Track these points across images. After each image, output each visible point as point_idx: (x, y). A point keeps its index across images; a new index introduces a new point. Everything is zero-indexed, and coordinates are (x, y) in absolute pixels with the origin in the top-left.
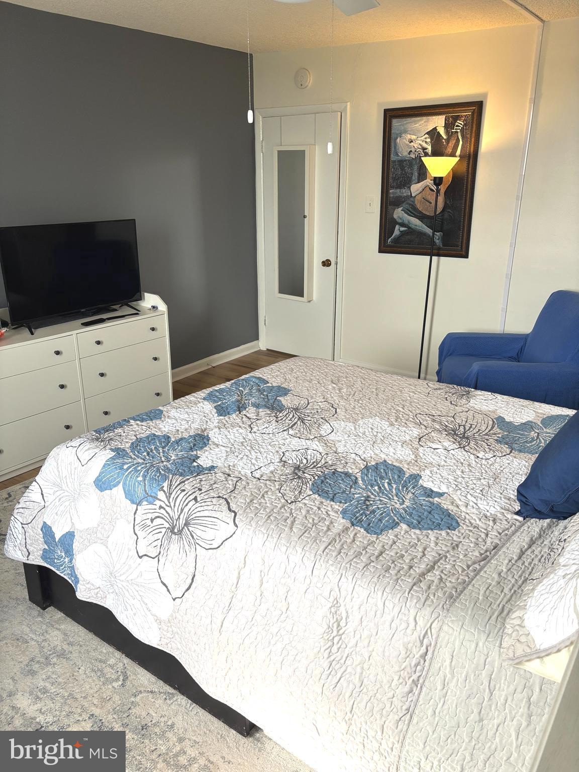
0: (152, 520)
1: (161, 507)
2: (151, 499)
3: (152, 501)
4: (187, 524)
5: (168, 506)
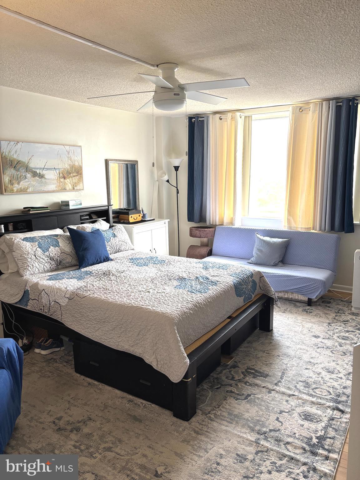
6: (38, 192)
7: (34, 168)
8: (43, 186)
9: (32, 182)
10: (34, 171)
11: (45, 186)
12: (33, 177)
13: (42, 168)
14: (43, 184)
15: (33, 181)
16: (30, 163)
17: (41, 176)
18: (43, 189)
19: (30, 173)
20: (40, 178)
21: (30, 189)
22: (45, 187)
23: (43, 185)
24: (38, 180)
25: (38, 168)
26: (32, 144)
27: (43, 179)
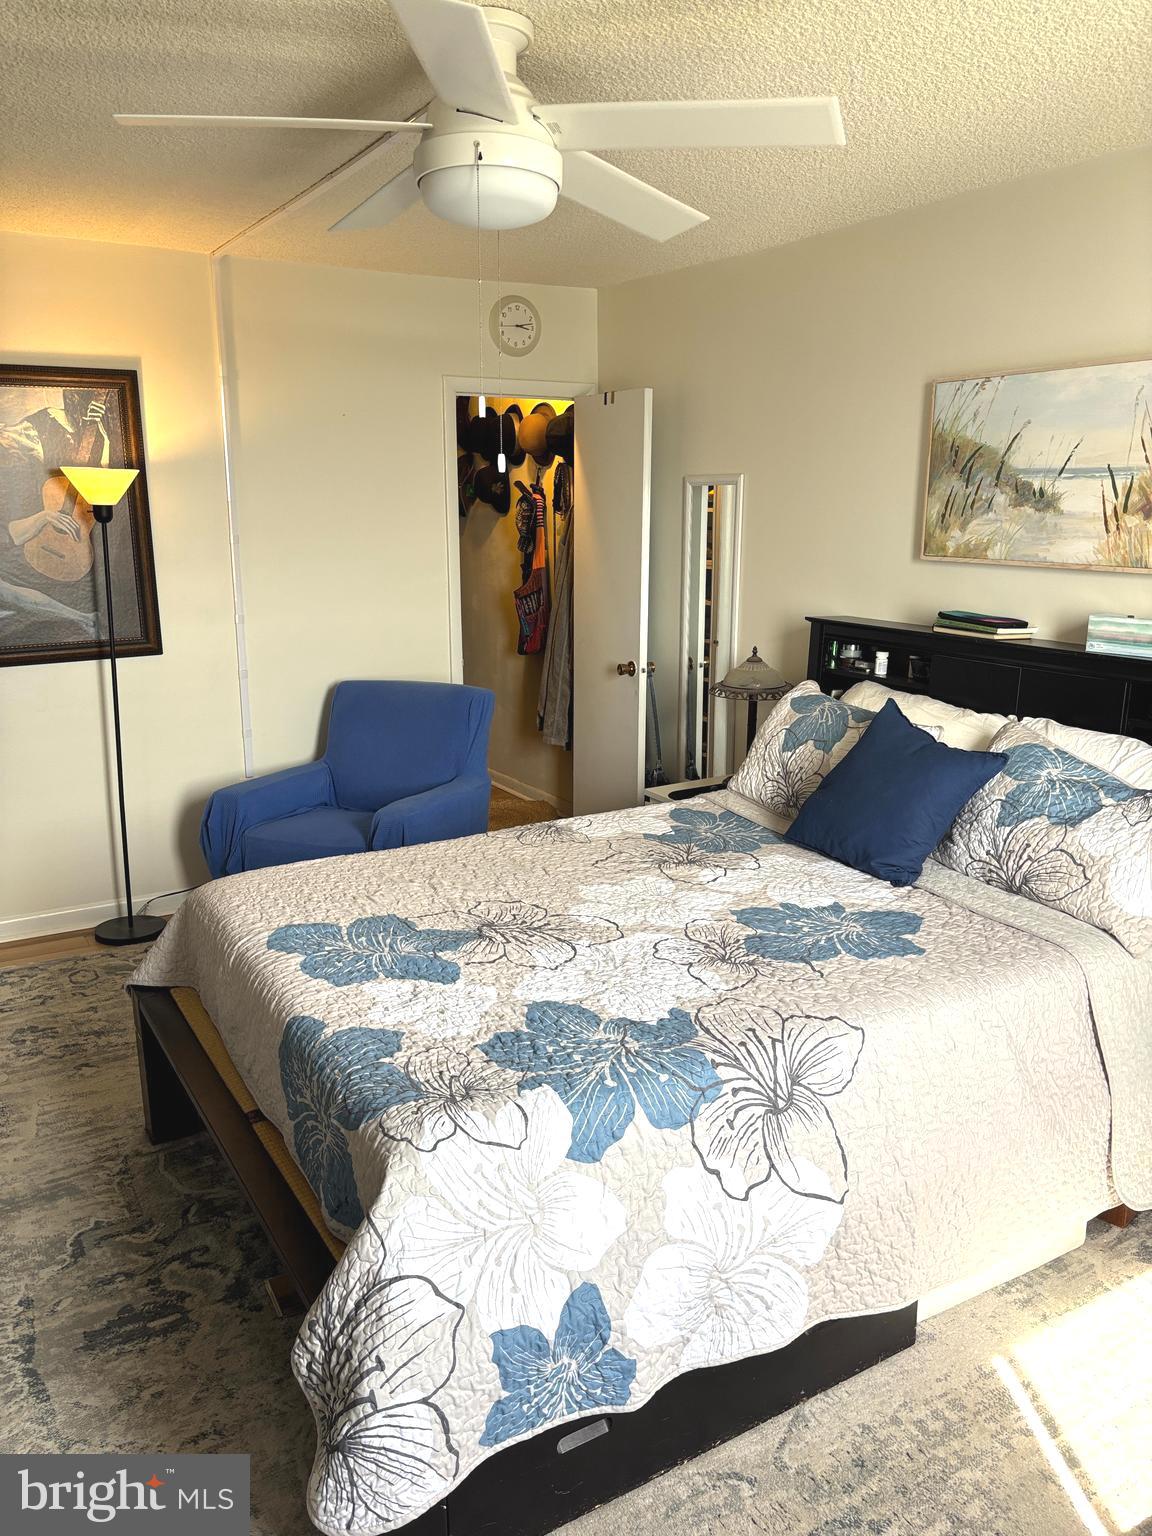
0: (730, 1123)
1: (735, 1091)
2: (710, 1093)
3: (716, 1092)
4: (795, 1080)
5: (749, 1079)
6: (1024, 564)
7: (1026, 472)
8: (1044, 543)
9: (1006, 526)
10: (1024, 483)
11: (1051, 544)
12: (1015, 506)
13: (1053, 471)
14: (1044, 535)
15: (1012, 520)
16: (1014, 453)
17: (1044, 501)
18: (1042, 555)
19: (1008, 489)
20: (1039, 510)
21: (997, 548)
22: (1048, 547)
23: (1043, 539)
24: (1029, 516)
25: (1038, 472)
26: (1035, 376)
27: (1049, 516)
